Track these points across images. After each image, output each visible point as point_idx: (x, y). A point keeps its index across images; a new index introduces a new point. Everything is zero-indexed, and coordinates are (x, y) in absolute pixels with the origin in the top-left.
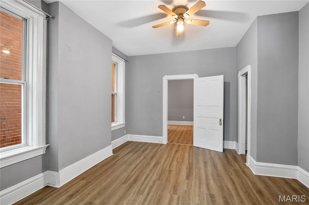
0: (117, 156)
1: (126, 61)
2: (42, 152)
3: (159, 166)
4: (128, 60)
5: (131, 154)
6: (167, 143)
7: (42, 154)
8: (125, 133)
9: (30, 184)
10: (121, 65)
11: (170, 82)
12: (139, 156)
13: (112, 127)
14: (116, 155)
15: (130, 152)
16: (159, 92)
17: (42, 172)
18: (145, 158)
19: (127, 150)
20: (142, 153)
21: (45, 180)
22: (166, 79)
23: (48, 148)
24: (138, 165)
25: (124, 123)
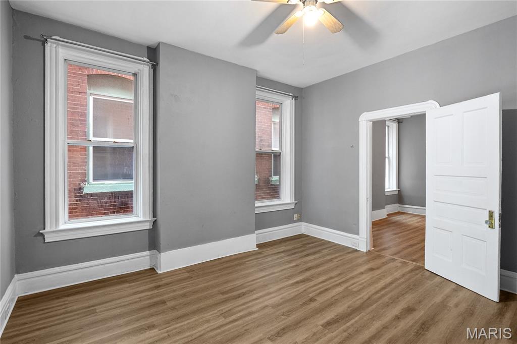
0: (261, 253)
1: (296, 98)
2: (148, 226)
3: (303, 286)
5: (282, 255)
6: (369, 252)
7: (148, 228)
8: (295, 219)
9: (134, 260)
10: (288, 104)
12: (291, 262)
13: (257, 207)
14: (261, 251)
15: (282, 252)
17: (149, 250)
18: (297, 266)
19: (284, 247)
20: (299, 258)
21: (151, 259)
22: (367, 119)
23: (155, 222)
24: (273, 273)
25: (294, 201)
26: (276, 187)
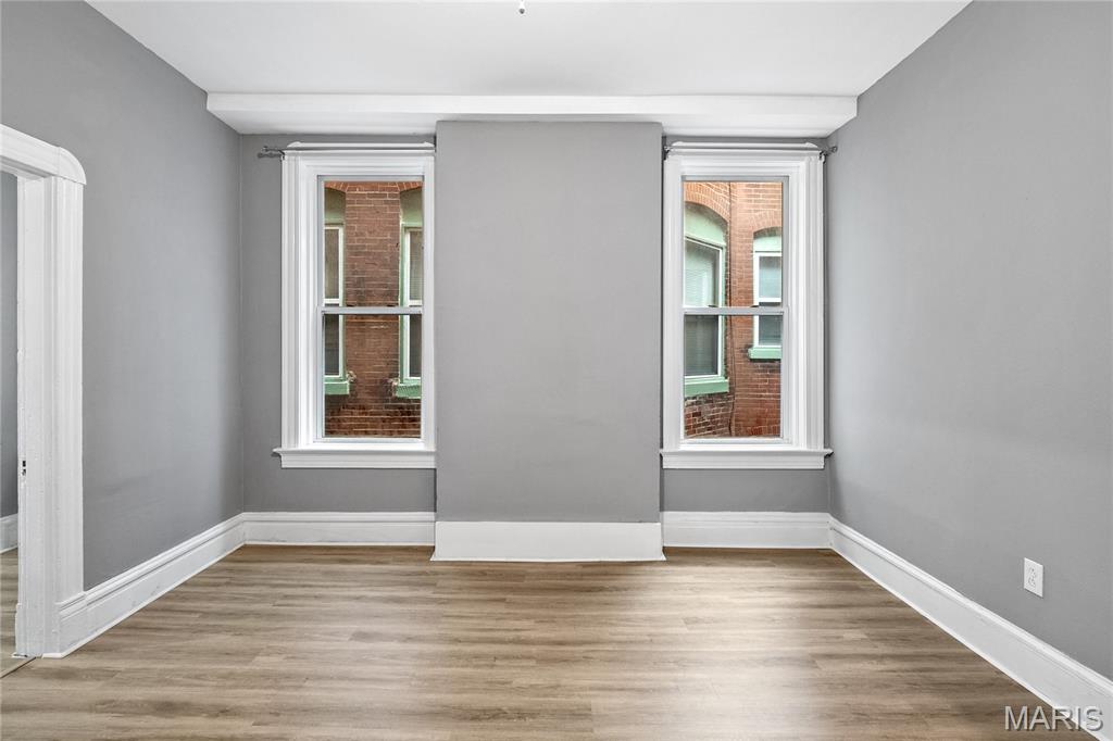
26: (413, 407)
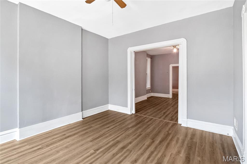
1: (151, 58)
4: (152, 57)
10: (149, 60)
11: (173, 67)
16: (167, 72)
22: (171, 66)
25: (150, 87)
